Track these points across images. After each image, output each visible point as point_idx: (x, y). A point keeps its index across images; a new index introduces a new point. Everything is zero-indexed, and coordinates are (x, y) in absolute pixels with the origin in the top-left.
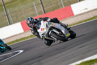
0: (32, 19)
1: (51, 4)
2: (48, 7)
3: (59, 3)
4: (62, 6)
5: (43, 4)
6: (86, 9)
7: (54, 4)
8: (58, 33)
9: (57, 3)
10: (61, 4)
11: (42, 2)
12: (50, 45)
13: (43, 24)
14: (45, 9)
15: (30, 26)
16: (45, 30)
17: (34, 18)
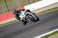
0: (15, 10)
1: (12, 6)
2: (11, 8)
3: (17, 6)
4: (19, 7)
5: (8, 6)
6: (33, 9)
7: (14, 6)
8: (31, 17)
9: (16, 5)
10: (18, 6)
11: (7, 5)
12: (25, 24)
13: (23, 13)
14: (9, 9)
15: (14, 14)
16: (24, 16)
17: (17, 10)
